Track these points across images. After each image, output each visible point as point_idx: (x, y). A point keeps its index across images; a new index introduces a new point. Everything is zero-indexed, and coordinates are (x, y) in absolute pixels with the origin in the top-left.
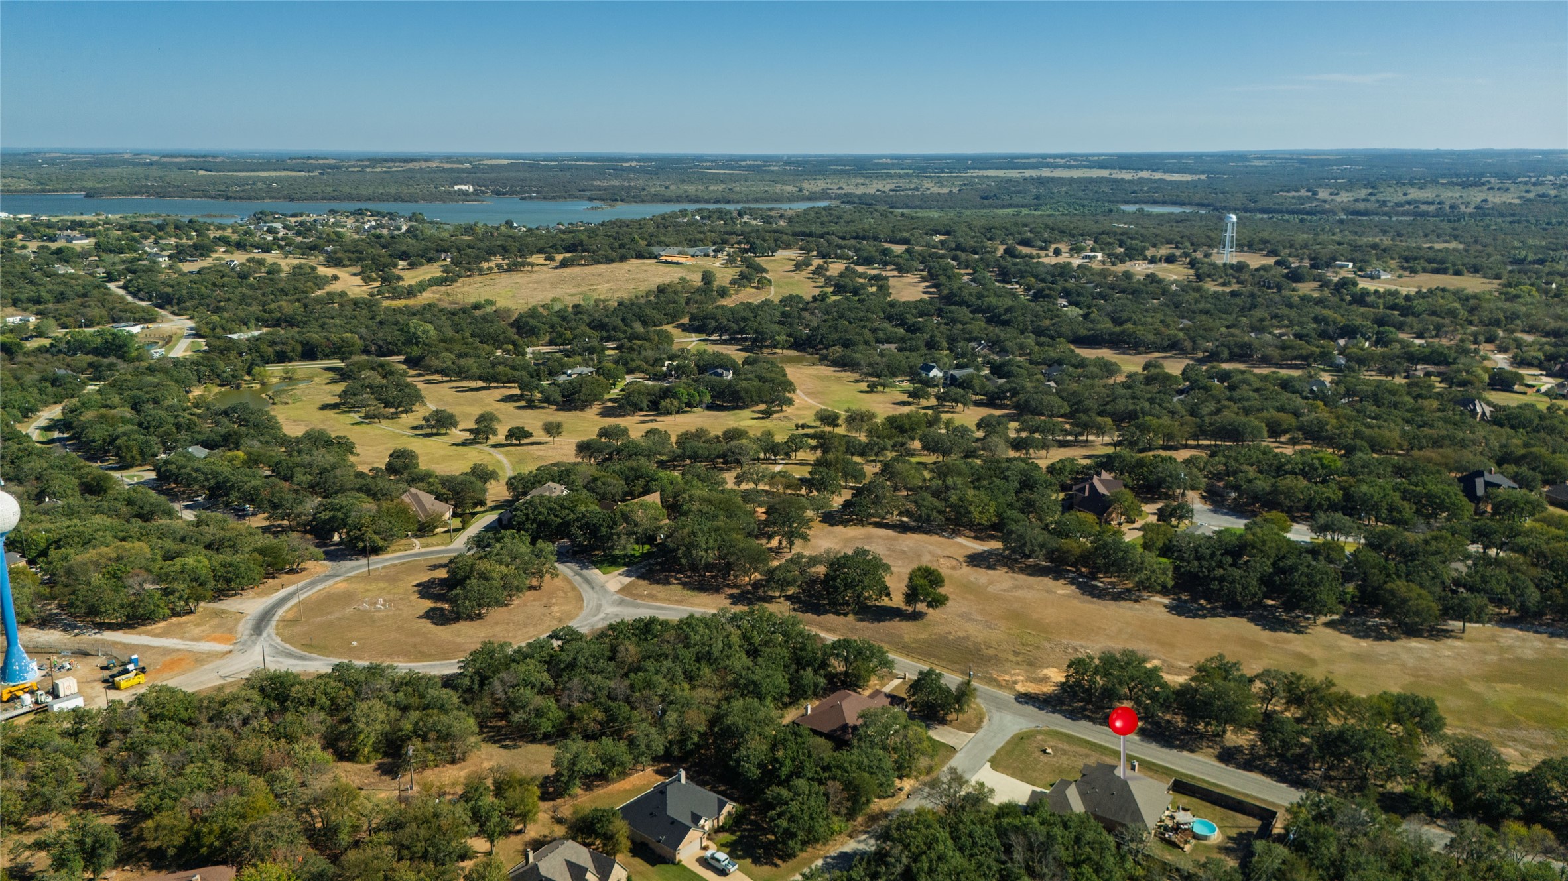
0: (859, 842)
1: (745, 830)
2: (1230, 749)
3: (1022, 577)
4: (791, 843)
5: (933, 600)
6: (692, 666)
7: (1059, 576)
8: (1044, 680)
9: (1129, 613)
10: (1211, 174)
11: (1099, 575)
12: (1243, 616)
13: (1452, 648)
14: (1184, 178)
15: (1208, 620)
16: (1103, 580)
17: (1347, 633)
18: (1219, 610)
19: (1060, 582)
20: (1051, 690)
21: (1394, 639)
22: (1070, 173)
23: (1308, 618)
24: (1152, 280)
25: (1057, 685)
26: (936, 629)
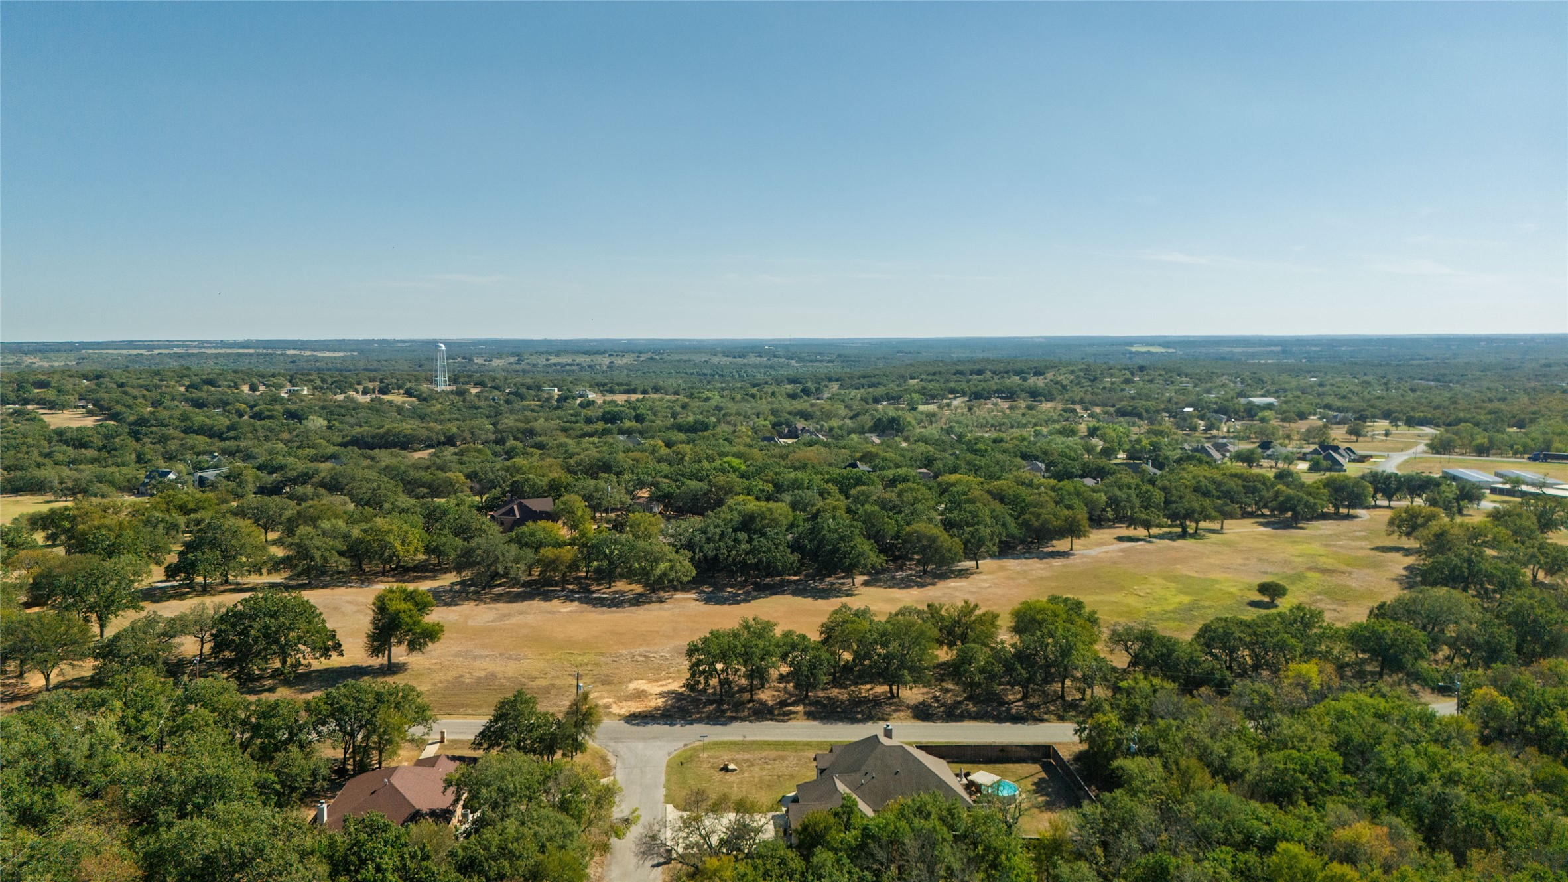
2: (917, 707)
5: (417, 635)
7: (547, 597)
8: (640, 695)
9: (664, 613)
10: (361, 352)
11: (593, 588)
12: (783, 593)
13: (985, 580)
14: (337, 354)
15: (754, 602)
16: (603, 592)
17: (890, 587)
18: (755, 593)
19: (555, 602)
20: (660, 702)
21: (933, 584)
22: (209, 351)
23: (843, 584)
24: (381, 401)
25: (662, 695)
26: (438, 677)
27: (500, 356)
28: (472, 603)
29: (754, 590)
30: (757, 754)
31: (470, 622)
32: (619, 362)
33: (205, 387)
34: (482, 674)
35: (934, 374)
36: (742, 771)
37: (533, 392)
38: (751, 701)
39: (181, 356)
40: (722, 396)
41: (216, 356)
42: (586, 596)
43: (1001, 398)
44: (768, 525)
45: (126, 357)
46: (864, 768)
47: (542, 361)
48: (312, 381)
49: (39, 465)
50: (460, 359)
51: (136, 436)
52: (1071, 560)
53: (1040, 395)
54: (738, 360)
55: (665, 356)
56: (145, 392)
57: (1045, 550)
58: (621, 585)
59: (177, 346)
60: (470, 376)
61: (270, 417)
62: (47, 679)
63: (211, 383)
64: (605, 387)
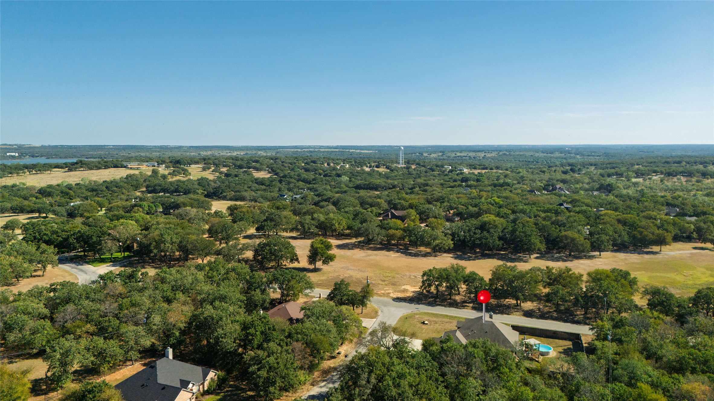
0: (321, 387)
1: (227, 391)
2: (527, 311)
3: (370, 252)
4: (271, 389)
5: (326, 258)
6: (169, 294)
7: (389, 250)
8: (405, 291)
9: (434, 261)
10: (379, 151)
11: (410, 248)
12: (493, 258)
13: (601, 261)
14: (369, 152)
15: (477, 261)
16: (413, 250)
17: (548, 260)
18: (480, 257)
19: (391, 252)
20: (411, 295)
21: (571, 261)
22: (321, 150)
23: (526, 257)
24: (374, 171)
25: (414, 292)
26: (330, 275)
27: (435, 152)
28: (359, 249)
29: (480, 256)
30: (440, 319)
31: (354, 257)
32: (488, 155)
33: (311, 164)
34: (347, 275)
35: (651, 163)
36: (430, 325)
37: (438, 168)
38: (450, 299)
39: (311, 152)
40: (527, 172)
41: (324, 152)
42: (406, 252)
43: (683, 176)
44: (492, 228)
45: (292, 152)
46: (472, 328)
47: (453, 155)
48: (351, 162)
49: (246, 191)
50: (418, 154)
51: (280, 182)
52: (658, 256)
53: (708, 175)
54: (549, 155)
55: (512, 153)
56: (290, 165)
57: (645, 250)
58: (422, 249)
59: (312, 148)
60: (414, 161)
61: (330, 176)
62: (203, 261)
63: (314, 162)
64: (472, 166)
